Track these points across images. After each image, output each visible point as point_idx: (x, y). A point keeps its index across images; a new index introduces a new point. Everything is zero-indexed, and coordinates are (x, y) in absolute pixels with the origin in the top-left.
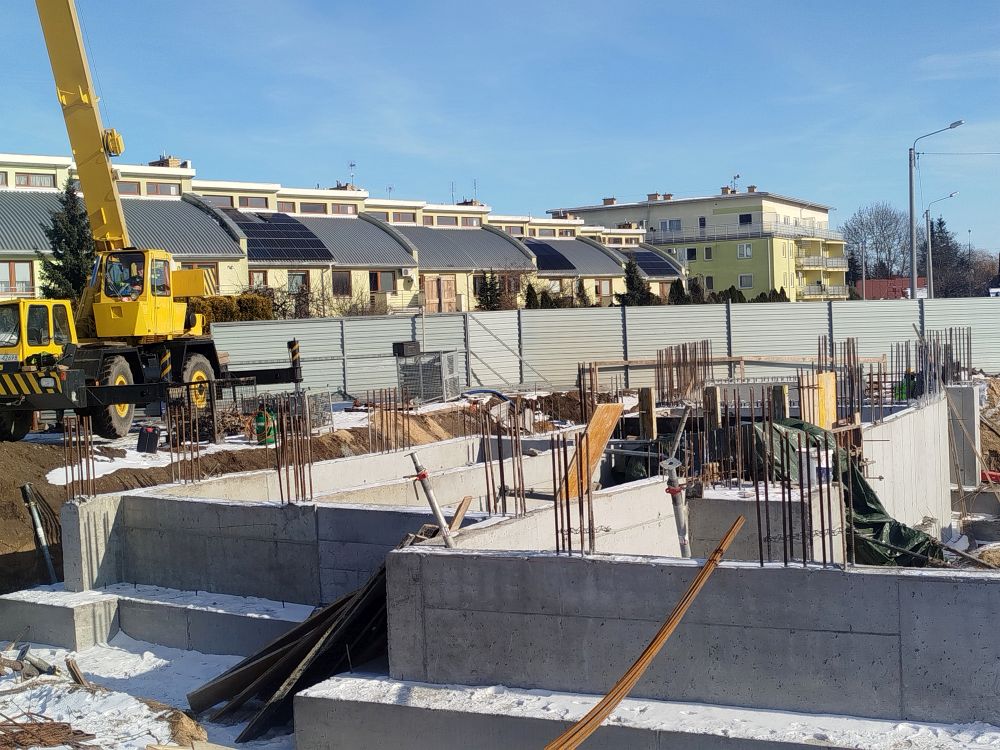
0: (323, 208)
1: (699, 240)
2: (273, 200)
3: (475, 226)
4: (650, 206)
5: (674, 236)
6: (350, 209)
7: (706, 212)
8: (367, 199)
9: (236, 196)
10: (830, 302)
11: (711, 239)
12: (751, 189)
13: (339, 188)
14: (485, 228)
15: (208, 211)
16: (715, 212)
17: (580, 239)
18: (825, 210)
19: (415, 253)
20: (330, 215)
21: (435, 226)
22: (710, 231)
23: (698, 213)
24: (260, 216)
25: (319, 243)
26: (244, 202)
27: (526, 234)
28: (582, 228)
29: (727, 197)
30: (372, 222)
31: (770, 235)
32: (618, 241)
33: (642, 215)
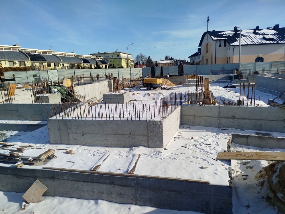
0: (46, 53)
1: (112, 59)
2: (37, 52)
3: (74, 56)
4: (105, 53)
5: (108, 58)
6: (51, 53)
7: (113, 55)
8: (54, 52)
9: (30, 51)
10: (131, 68)
11: (113, 59)
12: (119, 51)
13: (49, 50)
14: (75, 56)
15: (23, 53)
16: (114, 55)
17: (92, 58)
18: (130, 55)
19: (62, 60)
20: (47, 54)
21: (67, 56)
22: (113, 58)
23: (111, 55)
24: (34, 54)
25: (45, 59)
26: (31, 52)
27: (83, 58)
28: (92, 57)
29: (116, 53)
30: (55, 55)
31: (121, 58)
32: (99, 59)
33: (103, 55)
